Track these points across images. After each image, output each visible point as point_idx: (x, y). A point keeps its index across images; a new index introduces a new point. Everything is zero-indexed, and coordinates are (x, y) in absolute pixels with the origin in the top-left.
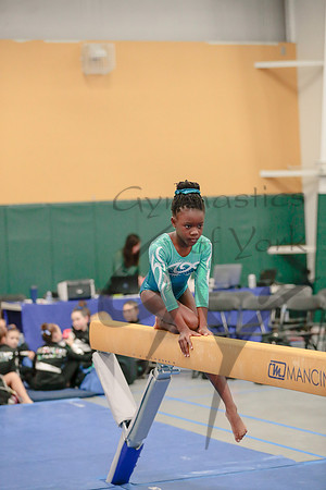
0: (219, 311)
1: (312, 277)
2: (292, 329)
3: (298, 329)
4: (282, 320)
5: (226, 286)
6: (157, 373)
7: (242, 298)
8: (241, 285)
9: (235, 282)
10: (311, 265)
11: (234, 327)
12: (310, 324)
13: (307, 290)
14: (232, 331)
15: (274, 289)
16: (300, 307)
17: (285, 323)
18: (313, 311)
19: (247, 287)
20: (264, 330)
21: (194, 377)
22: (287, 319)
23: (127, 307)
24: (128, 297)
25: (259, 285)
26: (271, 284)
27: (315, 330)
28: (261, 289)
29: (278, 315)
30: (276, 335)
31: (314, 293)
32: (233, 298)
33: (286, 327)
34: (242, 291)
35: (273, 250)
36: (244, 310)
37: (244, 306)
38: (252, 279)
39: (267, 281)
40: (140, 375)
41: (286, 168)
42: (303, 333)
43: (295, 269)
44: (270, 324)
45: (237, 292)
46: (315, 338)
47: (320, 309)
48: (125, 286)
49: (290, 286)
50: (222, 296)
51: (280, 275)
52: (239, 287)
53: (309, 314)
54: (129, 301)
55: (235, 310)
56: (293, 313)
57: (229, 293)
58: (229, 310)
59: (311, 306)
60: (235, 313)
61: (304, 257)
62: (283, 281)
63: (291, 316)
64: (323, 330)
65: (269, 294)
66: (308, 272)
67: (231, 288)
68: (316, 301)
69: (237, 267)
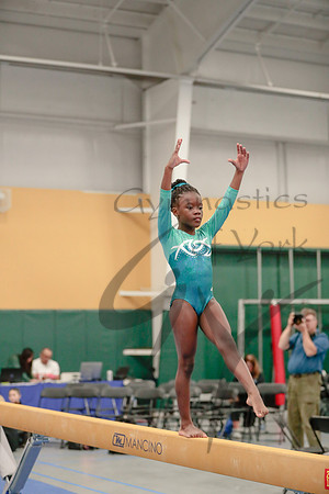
0: (83, 397)
1: (156, 375)
2: (138, 413)
3: (143, 413)
4: (130, 406)
5: (90, 378)
6: (32, 441)
7: (101, 388)
8: (101, 378)
9: (97, 376)
10: (156, 364)
11: (94, 410)
12: (151, 410)
13: (151, 384)
14: (93, 413)
15: (126, 382)
16: (145, 397)
17: (133, 409)
18: (155, 400)
19: (106, 380)
20: (117, 414)
21: (62, 448)
22: (135, 405)
23: (12, 392)
24: (14, 385)
25: (115, 379)
26: (124, 378)
27: (156, 414)
28: (116, 382)
29: (128, 402)
30: (125, 417)
31: (157, 386)
32: (94, 388)
33: (134, 411)
34: (102, 383)
35: (128, 352)
36: (102, 397)
37: (103, 394)
38: (110, 374)
39: (121, 376)
40: (21, 445)
41: (139, 290)
42: (146, 416)
43: (144, 367)
44: (122, 409)
45: (98, 383)
46: (155, 420)
47: (160, 398)
48: (12, 376)
49: (138, 380)
50: (86, 386)
51: (131, 371)
52: (100, 380)
53: (152, 402)
54: (14, 388)
55: (95, 397)
56: (140, 401)
57: (92, 384)
58: (91, 397)
59: (153, 396)
60: (94, 400)
61: (151, 358)
62: (134, 377)
63: (139, 403)
64: (162, 414)
65: (123, 386)
66: (153, 370)
67: (93, 380)
68: (157, 392)
69: (99, 365)
